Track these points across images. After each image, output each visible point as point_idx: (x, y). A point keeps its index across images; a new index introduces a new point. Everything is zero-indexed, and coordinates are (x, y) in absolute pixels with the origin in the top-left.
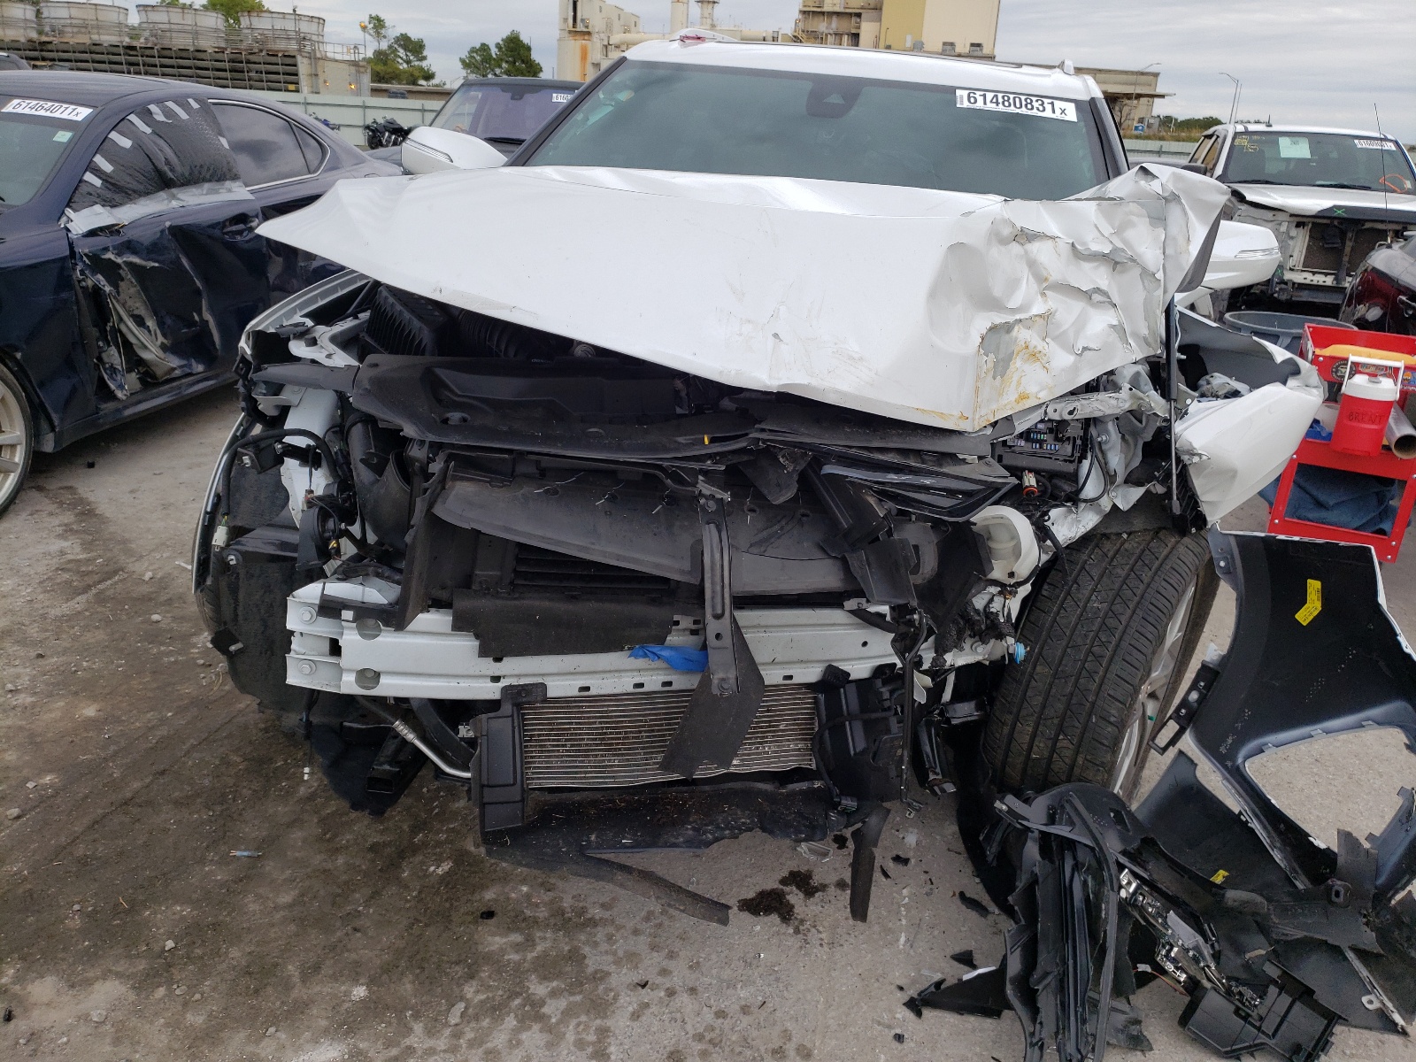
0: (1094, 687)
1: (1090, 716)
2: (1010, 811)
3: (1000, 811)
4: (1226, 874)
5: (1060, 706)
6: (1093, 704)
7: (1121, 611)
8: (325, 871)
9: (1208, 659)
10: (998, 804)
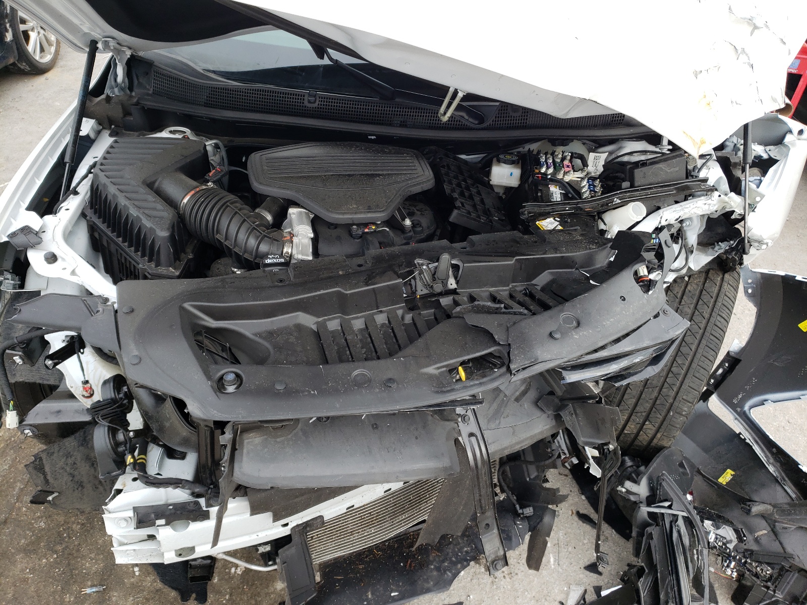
0: (672, 394)
1: (668, 412)
2: (628, 492)
3: (621, 492)
4: (733, 473)
5: (648, 406)
6: (672, 405)
7: (691, 341)
8: (157, 591)
9: (731, 350)
10: (619, 488)
